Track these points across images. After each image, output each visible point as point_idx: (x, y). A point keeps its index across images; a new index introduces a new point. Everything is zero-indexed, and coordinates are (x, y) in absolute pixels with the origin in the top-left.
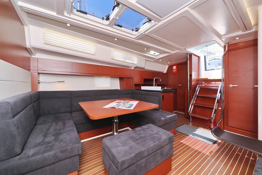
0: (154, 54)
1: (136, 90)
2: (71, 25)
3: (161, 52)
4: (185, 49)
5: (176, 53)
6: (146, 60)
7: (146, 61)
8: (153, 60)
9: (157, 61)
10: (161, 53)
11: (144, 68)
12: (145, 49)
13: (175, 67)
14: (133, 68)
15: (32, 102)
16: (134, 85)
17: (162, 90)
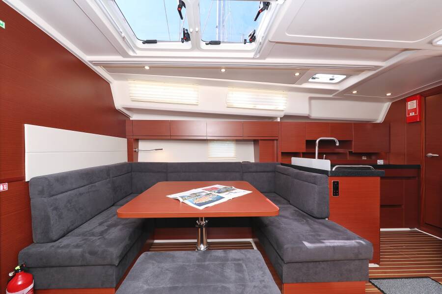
0: (331, 79)
1: (282, 164)
2: (150, 67)
3: (350, 72)
4: (431, 43)
5: (398, 62)
6: (311, 98)
7: (313, 102)
8: (331, 96)
9: (345, 95)
10: (349, 76)
11: (307, 117)
12: (297, 74)
13: (412, 105)
14: (279, 120)
15: (111, 176)
16: (280, 154)
17: (334, 169)
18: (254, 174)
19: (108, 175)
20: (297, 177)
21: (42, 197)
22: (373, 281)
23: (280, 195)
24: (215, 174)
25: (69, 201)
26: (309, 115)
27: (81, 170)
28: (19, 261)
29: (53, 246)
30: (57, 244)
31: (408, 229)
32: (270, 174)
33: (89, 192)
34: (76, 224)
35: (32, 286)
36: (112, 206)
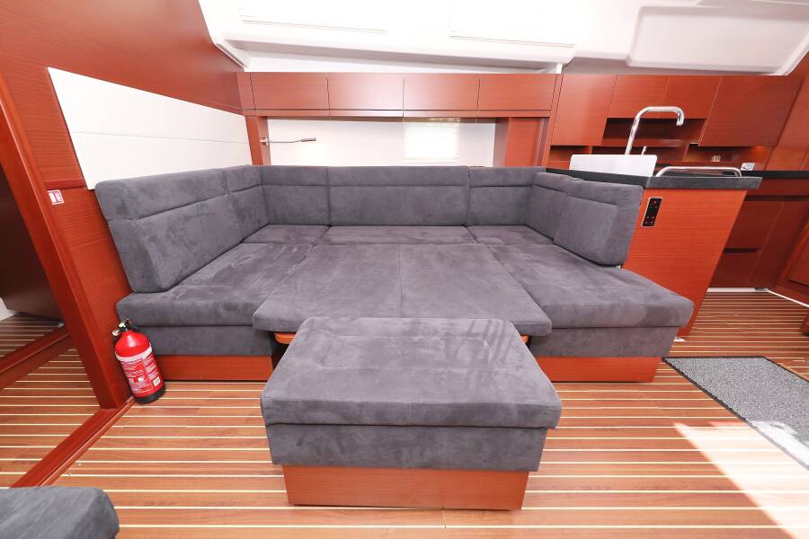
6: (644, 12)
11: (623, 64)
14: (559, 70)
15: (230, 189)
16: (547, 149)
17: (658, 175)
18: (492, 189)
19: (225, 187)
20: (577, 192)
21: (126, 218)
22: (670, 360)
23: (535, 230)
24: (419, 189)
25: (171, 229)
26: (628, 57)
27: (178, 175)
28: (121, 317)
29: (165, 297)
30: (170, 293)
31: (753, 290)
32: (522, 190)
33: (198, 215)
34: (191, 268)
35: (149, 350)
36: (241, 242)
